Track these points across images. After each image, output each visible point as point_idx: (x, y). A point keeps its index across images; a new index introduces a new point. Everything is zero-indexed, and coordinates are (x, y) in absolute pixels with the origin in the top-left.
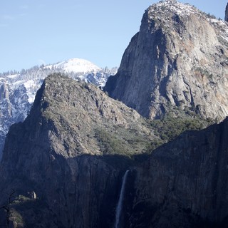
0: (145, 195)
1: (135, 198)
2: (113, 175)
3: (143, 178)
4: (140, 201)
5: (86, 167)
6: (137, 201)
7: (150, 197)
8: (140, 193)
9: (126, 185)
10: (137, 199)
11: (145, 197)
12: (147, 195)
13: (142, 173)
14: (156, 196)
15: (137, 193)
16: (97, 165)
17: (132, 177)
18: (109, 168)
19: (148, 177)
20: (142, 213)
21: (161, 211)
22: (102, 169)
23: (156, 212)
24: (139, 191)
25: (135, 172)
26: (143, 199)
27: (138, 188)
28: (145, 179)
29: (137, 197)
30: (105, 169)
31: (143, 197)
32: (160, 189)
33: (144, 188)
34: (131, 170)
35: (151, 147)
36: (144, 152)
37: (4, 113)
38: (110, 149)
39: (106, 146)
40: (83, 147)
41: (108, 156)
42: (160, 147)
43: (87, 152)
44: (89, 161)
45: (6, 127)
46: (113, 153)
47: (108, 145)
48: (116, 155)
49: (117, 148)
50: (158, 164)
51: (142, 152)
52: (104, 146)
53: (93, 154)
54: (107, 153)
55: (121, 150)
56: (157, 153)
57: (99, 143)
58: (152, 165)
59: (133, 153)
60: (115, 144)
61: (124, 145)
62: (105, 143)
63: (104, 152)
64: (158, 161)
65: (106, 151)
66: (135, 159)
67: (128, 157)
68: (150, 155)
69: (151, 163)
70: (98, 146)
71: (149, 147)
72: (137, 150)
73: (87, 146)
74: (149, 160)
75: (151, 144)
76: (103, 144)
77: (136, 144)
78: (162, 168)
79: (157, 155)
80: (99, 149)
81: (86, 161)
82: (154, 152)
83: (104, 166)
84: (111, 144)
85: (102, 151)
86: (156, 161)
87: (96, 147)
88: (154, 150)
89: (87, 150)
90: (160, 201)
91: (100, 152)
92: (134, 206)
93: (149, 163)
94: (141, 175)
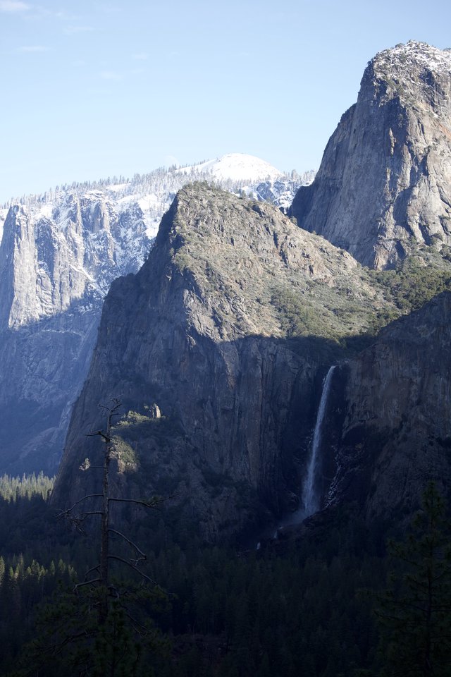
0: (365, 413)
1: (347, 418)
2: (305, 374)
3: (361, 381)
4: (356, 425)
5: (255, 360)
6: (350, 425)
7: (376, 417)
8: (357, 409)
9: (330, 395)
10: (350, 420)
11: (365, 416)
12: (370, 412)
13: (360, 371)
14: (386, 414)
15: (350, 409)
16: (275, 356)
17: (341, 379)
18: (298, 362)
19: (372, 380)
20: (360, 446)
21: (395, 443)
22: (285, 364)
23: (387, 445)
24: (354, 405)
25: (346, 369)
26: (362, 421)
27: (353, 399)
28: (366, 382)
29: (350, 417)
30: (290, 364)
31: (362, 417)
32: (395, 402)
33: (363, 399)
34: (340, 366)
35: (377, 323)
36: (365, 331)
37: (101, 257)
38: (300, 325)
39: (291, 319)
40: (249, 322)
41: (296, 339)
42: (394, 323)
43: (256, 330)
44: (260, 348)
45: (104, 283)
46: (306, 333)
47: (296, 317)
48: (311, 339)
49: (313, 324)
50: (390, 354)
51: (361, 332)
52: (288, 320)
53: (268, 335)
54: (295, 334)
55: (320, 328)
56: (388, 333)
57: (278, 314)
58: (380, 356)
59: (342, 335)
60: (310, 315)
61: (326, 318)
62: (291, 315)
63: (288, 331)
64: (391, 348)
65: (293, 329)
66: (348, 345)
67: (335, 341)
68: (376, 338)
69: (377, 352)
70: (277, 320)
71: (374, 322)
72: (350, 329)
73: (256, 320)
74: (374, 348)
75: (378, 317)
76: (286, 317)
77: (349, 316)
78: (398, 362)
79: (389, 337)
80: (280, 325)
81: (254, 348)
82: (384, 332)
83: (289, 357)
84: (301, 316)
85: (284, 330)
86: (386, 348)
87: (274, 321)
88: (383, 329)
89: (257, 327)
90: (394, 424)
91: (280, 331)
92: (344, 433)
93: (374, 353)
94: (358, 374)
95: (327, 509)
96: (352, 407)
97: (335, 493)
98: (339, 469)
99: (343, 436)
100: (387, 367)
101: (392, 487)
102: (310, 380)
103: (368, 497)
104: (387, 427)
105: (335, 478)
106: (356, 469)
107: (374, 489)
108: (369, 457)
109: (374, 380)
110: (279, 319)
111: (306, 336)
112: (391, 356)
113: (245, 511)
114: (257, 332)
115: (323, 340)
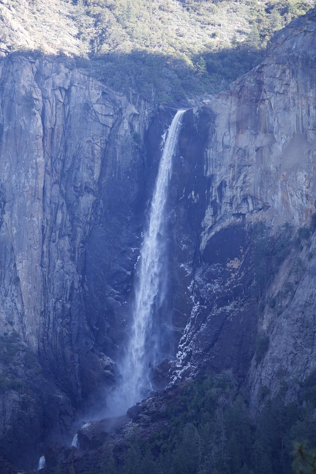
0: (245, 199)
1: (209, 211)
2: (126, 126)
3: (236, 137)
4: (226, 223)
5: (29, 101)
6: (215, 223)
7: (266, 207)
8: (228, 193)
9: (176, 163)
10: (215, 214)
11: (244, 206)
12: (254, 198)
13: (234, 118)
14: (285, 202)
15: (214, 193)
16: (68, 92)
18: (114, 102)
19: (256, 134)
20: (235, 264)
21: (303, 256)
22: (87, 107)
23: (286, 261)
24: (223, 184)
25: (207, 115)
26: (238, 215)
27: (220, 173)
28: (245, 140)
29: (216, 208)
30: (97, 107)
31: (238, 207)
32: (301, 177)
33: (240, 173)
34: (195, 110)
35: (266, 23)
36: (242, 39)
38: (116, 30)
39: (98, 18)
40: (15, 24)
41: (108, 58)
42: (298, 22)
43: (27, 41)
44: (38, 75)
46: (127, 46)
47: (108, 15)
48: (137, 57)
49: (141, 28)
50: (293, 84)
51: (233, 43)
52: (91, 20)
53: (54, 52)
54: (105, 48)
55: (155, 36)
56: (287, 42)
57: (73, 8)
58: (272, 88)
59: (198, 48)
60: (135, 11)
61: (166, 16)
62: (97, 10)
63: (92, 42)
64: (294, 73)
65: (102, 37)
66: (210, 68)
67: (183, 61)
68: (263, 54)
69: (266, 80)
70: (70, 21)
71: (259, 21)
72: (214, 36)
73: (29, 21)
74: (259, 72)
75: (267, 11)
76: (88, 13)
77: (211, 10)
78: (307, 98)
79: (289, 50)
80: (75, 32)
81: (26, 76)
82: (279, 41)
83: (95, 94)
84: (117, 13)
85: (84, 39)
86: (284, 72)
87: (63, 23)
88: (277, 34)
89: (31, 34)
90: (300, 219)
91: (78, 42)
92: (205, 239)
93: (260, 83)
94: (229, 125)
95: (174, 387)
96: (220, 189)
97: (190, 354)
98: (195, 308)
99: (203, 245)
100: (286, 109)
101: (299, 341)
102: (136, 137)
103: (253, 362)
104: (287, 225)
105: (187, 328)
106: (229, 308)
107: (265, 345)
108: (254, 283)
109: (261, 136)
110: (73, 19)
111: (128, 51)
112: (293, 89)
113: (14, 395)
114: (32, 46)
115: (160, 60)
